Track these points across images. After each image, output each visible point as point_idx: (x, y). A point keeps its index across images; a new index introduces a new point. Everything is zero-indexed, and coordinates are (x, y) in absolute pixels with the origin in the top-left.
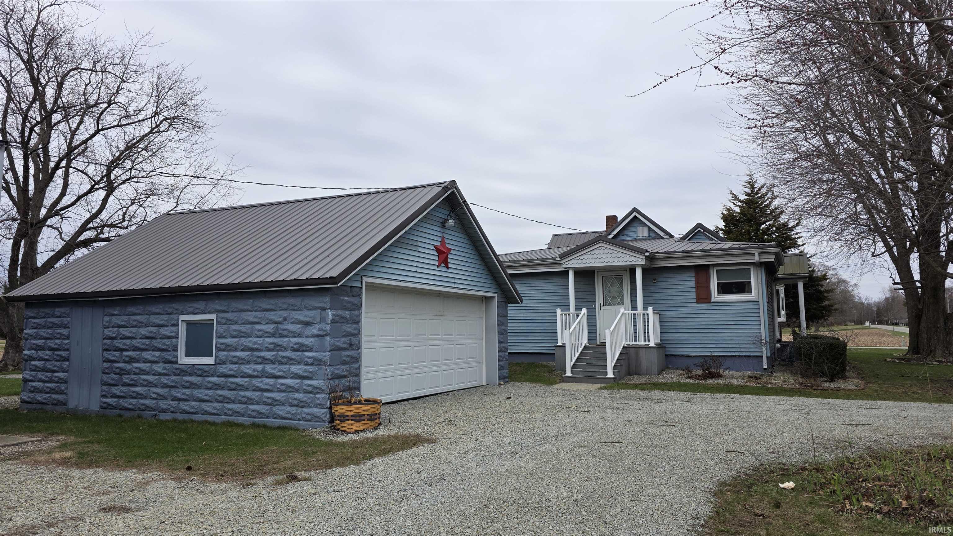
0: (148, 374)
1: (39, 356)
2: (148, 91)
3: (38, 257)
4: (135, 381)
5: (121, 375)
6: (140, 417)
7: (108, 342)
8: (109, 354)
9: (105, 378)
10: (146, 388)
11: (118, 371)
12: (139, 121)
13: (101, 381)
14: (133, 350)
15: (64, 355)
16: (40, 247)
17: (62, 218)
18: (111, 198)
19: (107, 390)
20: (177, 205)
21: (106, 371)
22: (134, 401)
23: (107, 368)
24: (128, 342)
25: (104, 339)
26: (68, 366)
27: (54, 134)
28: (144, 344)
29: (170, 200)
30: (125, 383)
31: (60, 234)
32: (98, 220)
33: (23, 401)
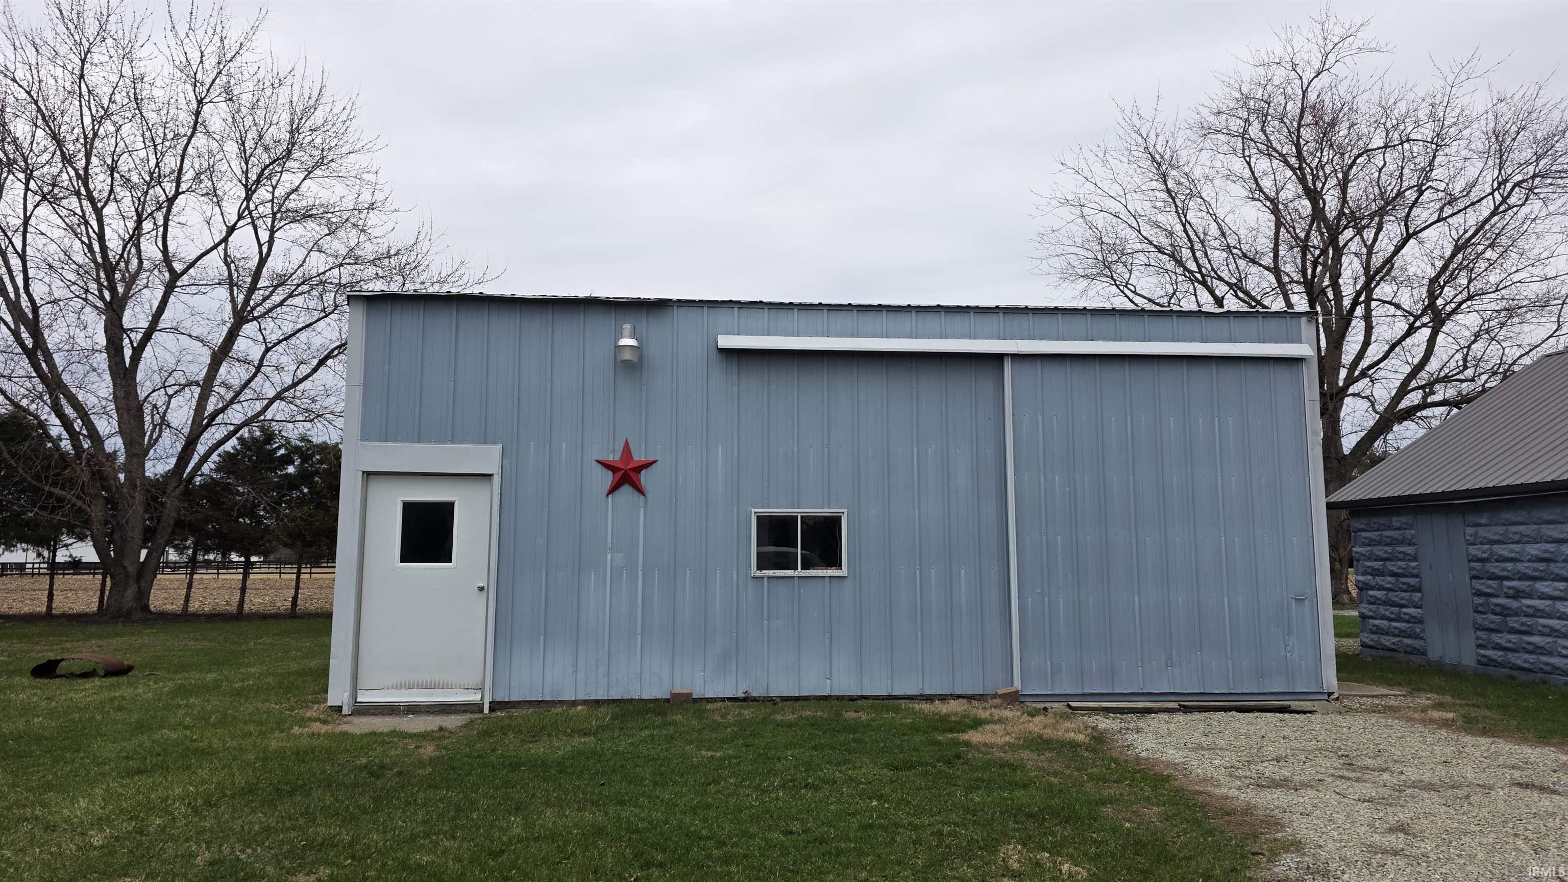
0: (1549, 616)
1: (1377, 584)
2: (1481, 147)
3: (1344, 441)
4: (1528, 626)
5: (1505, 616)
6: (1544, 682)
7: (1477, 565)
8: (1481, 584)
9: (1479, 618)
10: (1549, 639)
11: (1498, 609)
12: (1473, 204)
13: (1475, 624)
14: (1520, 579)
15: (1413, 583)
16: (1346, 426)
17: (1372, 381)
18: (1441, 337)
19: (1485, 637)
20: (1559, 325)
21: (1480, 609)
22: (1531, 658)
23: (1480, 605)
24: (1509, 566)
25: (1470, 561)
26: (1421, 599)
27: (1345, 260)
28: (1536, 570)
29: (1544, 320)
30: (1512, 628)
31: (1373, 405)
32: (1423, 374)
33: (1364, 645)
